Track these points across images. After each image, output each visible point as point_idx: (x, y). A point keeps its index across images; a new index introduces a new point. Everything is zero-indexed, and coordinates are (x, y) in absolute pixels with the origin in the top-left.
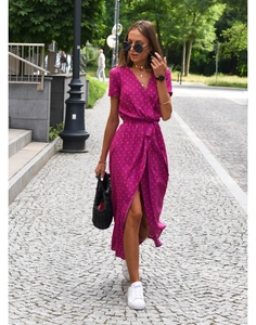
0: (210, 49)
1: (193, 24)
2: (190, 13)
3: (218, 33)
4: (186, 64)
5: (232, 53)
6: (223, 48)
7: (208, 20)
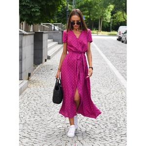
0: (109, 21)
1: (103, 12)
2: (101, 8)
3: (112, 15)
4: (100, 27)
5: (117, 23)
6: (113, 21)
7: (108, 10)
